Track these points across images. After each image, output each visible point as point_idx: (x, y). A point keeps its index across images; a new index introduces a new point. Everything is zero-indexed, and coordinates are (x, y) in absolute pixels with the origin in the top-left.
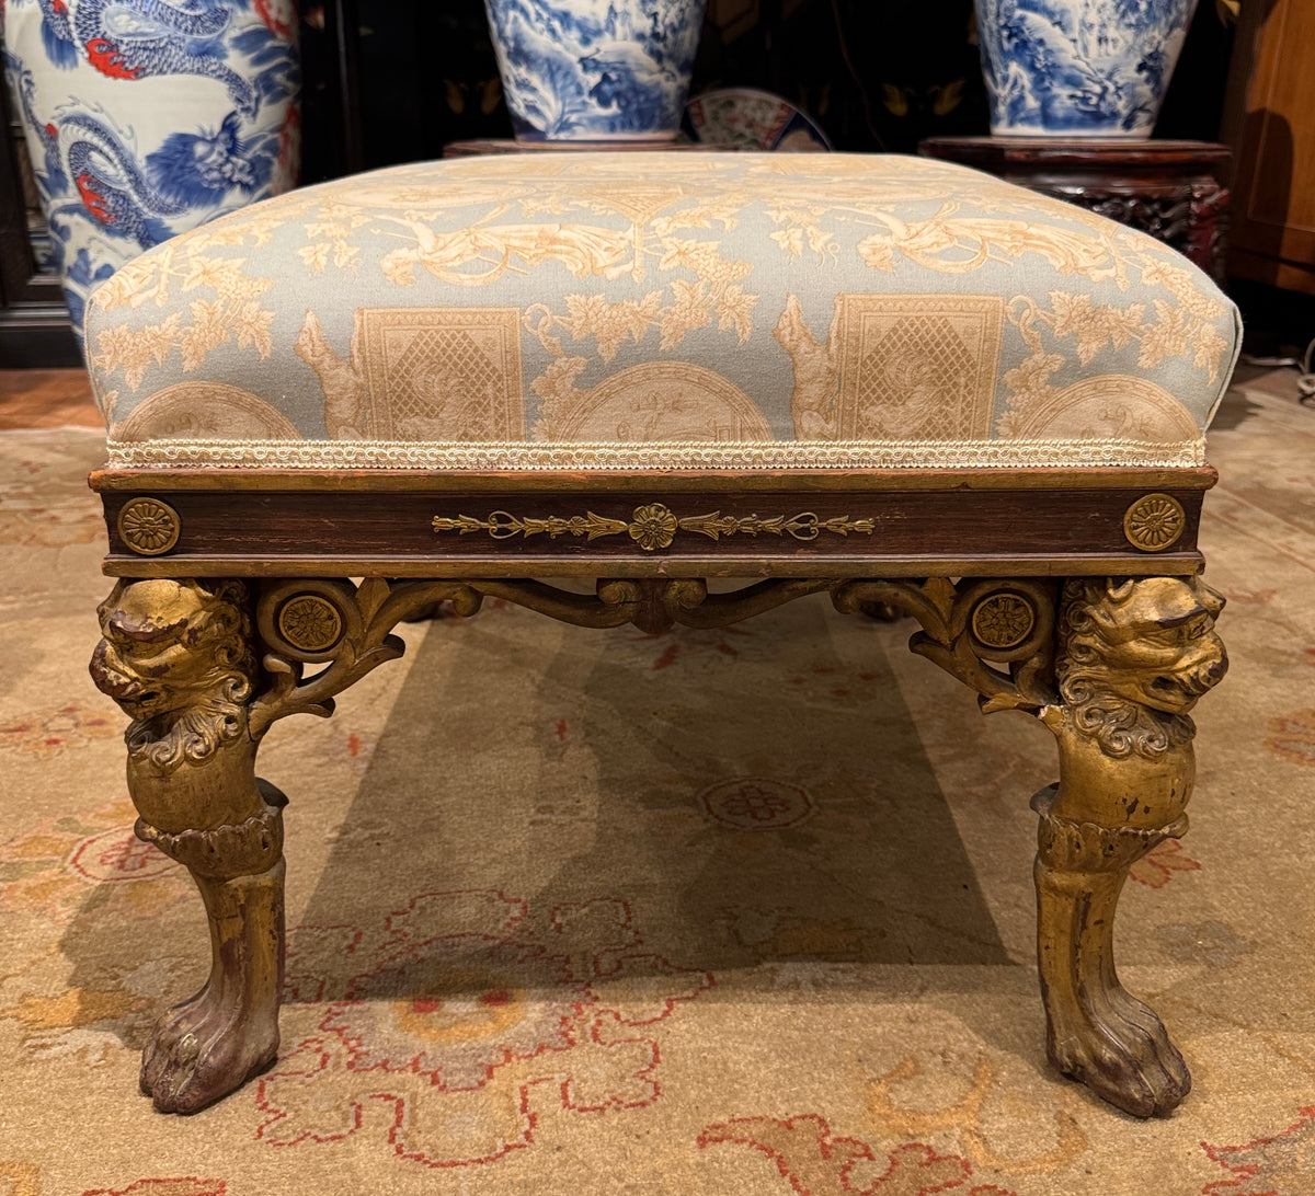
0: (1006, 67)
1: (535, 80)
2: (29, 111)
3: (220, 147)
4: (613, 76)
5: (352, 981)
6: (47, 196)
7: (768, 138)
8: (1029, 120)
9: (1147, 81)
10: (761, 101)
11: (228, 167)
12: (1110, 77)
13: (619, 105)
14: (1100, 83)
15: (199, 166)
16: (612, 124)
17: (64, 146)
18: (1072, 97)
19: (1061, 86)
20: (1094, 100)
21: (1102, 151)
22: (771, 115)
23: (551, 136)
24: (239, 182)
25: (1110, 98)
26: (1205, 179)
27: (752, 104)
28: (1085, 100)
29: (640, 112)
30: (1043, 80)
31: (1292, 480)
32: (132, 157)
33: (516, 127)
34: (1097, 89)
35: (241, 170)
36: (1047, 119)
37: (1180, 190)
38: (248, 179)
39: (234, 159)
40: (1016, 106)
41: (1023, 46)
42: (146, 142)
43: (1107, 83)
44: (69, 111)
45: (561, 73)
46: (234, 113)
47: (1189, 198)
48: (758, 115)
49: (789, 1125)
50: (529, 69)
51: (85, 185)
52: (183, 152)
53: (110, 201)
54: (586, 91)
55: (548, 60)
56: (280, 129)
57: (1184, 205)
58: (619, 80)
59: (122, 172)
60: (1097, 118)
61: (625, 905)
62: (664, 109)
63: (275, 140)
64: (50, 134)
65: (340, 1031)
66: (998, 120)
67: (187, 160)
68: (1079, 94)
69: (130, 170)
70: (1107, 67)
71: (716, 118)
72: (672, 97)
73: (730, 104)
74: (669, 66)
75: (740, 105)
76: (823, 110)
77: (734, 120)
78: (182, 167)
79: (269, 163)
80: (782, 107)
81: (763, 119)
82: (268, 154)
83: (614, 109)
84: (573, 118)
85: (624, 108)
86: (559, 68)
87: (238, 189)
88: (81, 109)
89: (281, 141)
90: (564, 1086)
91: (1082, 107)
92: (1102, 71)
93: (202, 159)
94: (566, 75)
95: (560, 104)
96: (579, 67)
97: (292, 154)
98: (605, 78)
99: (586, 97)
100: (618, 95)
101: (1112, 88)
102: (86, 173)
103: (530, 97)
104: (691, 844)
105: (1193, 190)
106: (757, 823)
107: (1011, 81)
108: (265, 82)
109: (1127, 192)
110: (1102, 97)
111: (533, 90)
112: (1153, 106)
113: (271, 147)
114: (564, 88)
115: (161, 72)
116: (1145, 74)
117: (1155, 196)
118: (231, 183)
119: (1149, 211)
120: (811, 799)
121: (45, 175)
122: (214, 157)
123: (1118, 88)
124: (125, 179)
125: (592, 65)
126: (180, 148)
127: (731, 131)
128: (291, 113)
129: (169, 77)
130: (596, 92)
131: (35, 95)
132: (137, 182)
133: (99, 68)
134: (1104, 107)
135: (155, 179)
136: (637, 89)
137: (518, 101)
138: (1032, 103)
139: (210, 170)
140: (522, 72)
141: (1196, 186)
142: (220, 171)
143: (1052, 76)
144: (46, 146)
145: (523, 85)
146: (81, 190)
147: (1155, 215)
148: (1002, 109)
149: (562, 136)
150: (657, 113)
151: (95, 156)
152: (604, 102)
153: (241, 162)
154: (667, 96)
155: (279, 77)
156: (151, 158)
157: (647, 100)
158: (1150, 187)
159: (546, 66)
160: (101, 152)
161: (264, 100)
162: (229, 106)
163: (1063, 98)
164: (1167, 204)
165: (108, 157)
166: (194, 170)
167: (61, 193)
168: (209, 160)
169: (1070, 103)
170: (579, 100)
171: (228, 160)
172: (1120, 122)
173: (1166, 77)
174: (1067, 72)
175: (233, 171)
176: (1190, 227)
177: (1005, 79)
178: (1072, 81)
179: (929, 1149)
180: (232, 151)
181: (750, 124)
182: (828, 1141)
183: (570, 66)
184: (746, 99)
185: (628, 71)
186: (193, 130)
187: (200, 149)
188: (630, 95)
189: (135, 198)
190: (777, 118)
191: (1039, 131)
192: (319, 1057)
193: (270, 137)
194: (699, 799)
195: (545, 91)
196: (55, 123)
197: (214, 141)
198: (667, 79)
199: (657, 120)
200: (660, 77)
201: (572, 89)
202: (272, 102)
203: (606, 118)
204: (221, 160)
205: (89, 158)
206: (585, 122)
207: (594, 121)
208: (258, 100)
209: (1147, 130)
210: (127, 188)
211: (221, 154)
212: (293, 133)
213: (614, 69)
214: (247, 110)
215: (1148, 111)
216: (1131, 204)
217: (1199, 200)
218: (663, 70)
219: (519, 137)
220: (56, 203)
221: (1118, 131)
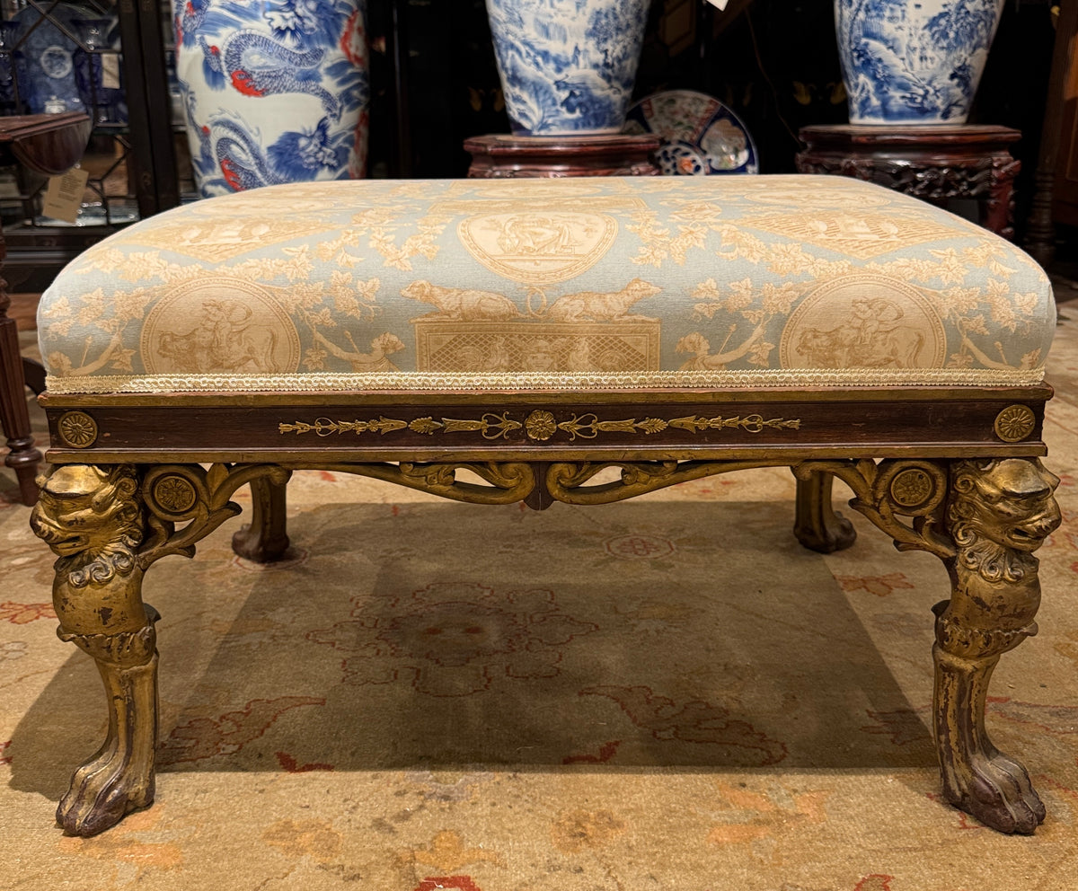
0: (857, 78)
1: (525, 96)
2: (191, 117)
3: (316, 141)
4: (577, 92)
5: (393, 620)
6: (200, 173)
7: (700, 124)
8: (873, 114)
9: (958, 85)
10: (694, 99)
11: (321, 154)
12: (930, 83)
13: (581, 112)
14: (923, 87)
15: (302, 154)
16: (576, 125)
17: (214, 140)
18: (903, 97)
19: (895, 90)
20: (919, 100)
21: (921, 135)
22: (703, 108)
23: (535, 133)
24: (327, 164)
25: (930, 98)
26: (1003, 153)
27: (689, 100)
28: (912, 100)
29: (595, 116)
30: (882, 86)
31: (1070, 369)
32: (258, 148)
33: (512, 126)
34: (921, 92)
35: (329, 156)
36: (886, 113)
37: (983, 162)
38: (334, 162)
39: (325, 149)
40: (865, 103)
41: (868, 64)
42: (267, 139)
43: (928, 88)
44: (218, 117)
45: (542, 91)
46: (325, 118)
47: (990, 167)
48: (693, 109)
49: (630, 690)
50: (521, 88)
51: (227, 167)
52: (291, 145)
53: (242, 177)
54: (559, 103)
55: (534, 83)
56: (355, 128)
57: (987, 172)
58: (581, 95)
59: (251, 158)
60: (922, 112)
61: (552, 593)
62: (612, 113)
63: (351, 136)
64: (205, 133)
65: (386, 640)
66: (853, 114)
67: (294, 150)
68: (908, 95)
69: (257, 157)
70: (928, 77)
71: (661, 112)
72: (618, 104)
73: (672, 101)
74: (616, 84)
75: (679, 102)
76: (746, 102)
77: (675, 113)
78: (290, 155)
79: (347, 151)
80: (711, 102)
81: (697, 111)
82: (347, 145)
83: (578, 114)
84: (550, 121)
85: (585, 114)
86: (541, 88)
87: (326, 169)
88: (227, 116)
89: (356, 137)
90: (508, 668)
91: (910, 104)
92: (923, 79)
93: (303, 149)
94: (546, 92)
95: (541, 112)
96: (554, 88)
97: (363, 144)
98: (572, 94)
99: (559, 107)
100: (580, 105)
101: (932, 91)
102: (227, 159)
103: (522, 107)
104: (596, 566)
105: (993, 161)
106: (637, 557)
107: (860, 88)
108: (346, 97)
109: (944, 163)
110: (924, 97)
111: (524, 102)
112: (964, 102)
113: (349, 140)
114: (544, 101)
115: (279, 91)
116: (956, 81)
117: (963, 166)
118: (322, 165)
119: (958, 176)
120: (674, 546)
121: (200, 160)
122: (312, 147)
123: (936, 91)
124: (253, 163)
125: (563, 85)
126: (289, 141)
127: (673, 120)
128: (363, 116)
129: (284, 95)
130: (566, 103)
131: (197, 108)
132: (261, 165)
133: (238, 88)
134: (926, 104)
135: (272, 162)
136: (593, 100)
137: (514, 110)
138: (875, 102)
139: (309, 156)
140: (517, 91)
141: (995, 158)
142: (315, 157)
143: (889, 83)
144: (202, 141)
145: (517, 99)
146: (223, 170)
147: (963, 179)
148: (855, 106)
149: (543, 132)
150: (608, 116)
151: (234, 147)
152: (571, 110)
153: (329, 151)
154: (615, 104)
155: (355, 93)
156: (270, 149)
157: (600, 107)
158: (958, 160)
159: (532, 87)
160: (238, 145)
161: (345, 108)
162: (323, 113)
163: (897, 98)
164: (972, 171)
165: (242, 148)
166: (298, 157)
167: (210, 172)
168: (308, 150)
169: (901, 101)
170: (554, 109)
171: (320, 150)
172: (939, 114)
173: (974, 82)
174: (899, 80)
175: (324, 157)
176: (991, 187)
177: (857, 86)
178: (903, 87)
179: (707, 704)
180: (323, 143)
181: (687, 116)
182: (651, 697)
183: (549, 86)
184: (684, 97)
185: (587, 89)
186: (298, 130)
187: (303, 142)
188: (589, 104)
189: (259, 175)
190: (707, 111)
191: (881, 121)
192: (375, 651)
193: (349, 133)
194: (604, 544)
195: (532, 104)
196: (209, 126)
197: (312, 137)
198: (615, 93)
199: (607, 121)
200: (610, 92)
201: (550, 102)
202: (351, 109)
203: (572, 120)
204: (316, 150)
205: (230, 149)
206: (558, 123)
207: (564, 123)
208: (341, 109)
209: (962, 119)
210: (254, 168)
211: (316, 145)
212: (364, 130)
213: (578, 88)
214: (334, 116)
215: (960, 106)
216: (945, 172)
217: (998, 168)
218: (611, 87)
219: (515, 133)
220: (206, 178)
221: (938, 120)
